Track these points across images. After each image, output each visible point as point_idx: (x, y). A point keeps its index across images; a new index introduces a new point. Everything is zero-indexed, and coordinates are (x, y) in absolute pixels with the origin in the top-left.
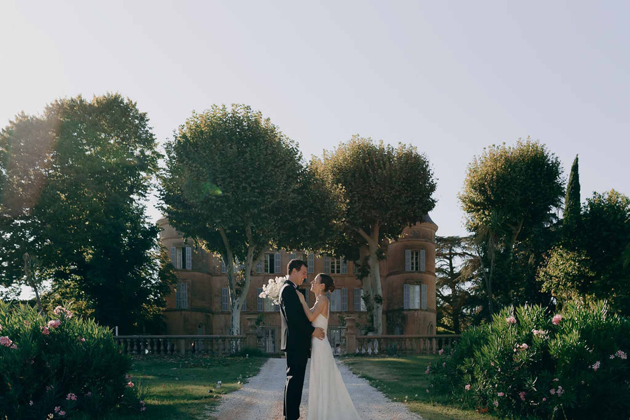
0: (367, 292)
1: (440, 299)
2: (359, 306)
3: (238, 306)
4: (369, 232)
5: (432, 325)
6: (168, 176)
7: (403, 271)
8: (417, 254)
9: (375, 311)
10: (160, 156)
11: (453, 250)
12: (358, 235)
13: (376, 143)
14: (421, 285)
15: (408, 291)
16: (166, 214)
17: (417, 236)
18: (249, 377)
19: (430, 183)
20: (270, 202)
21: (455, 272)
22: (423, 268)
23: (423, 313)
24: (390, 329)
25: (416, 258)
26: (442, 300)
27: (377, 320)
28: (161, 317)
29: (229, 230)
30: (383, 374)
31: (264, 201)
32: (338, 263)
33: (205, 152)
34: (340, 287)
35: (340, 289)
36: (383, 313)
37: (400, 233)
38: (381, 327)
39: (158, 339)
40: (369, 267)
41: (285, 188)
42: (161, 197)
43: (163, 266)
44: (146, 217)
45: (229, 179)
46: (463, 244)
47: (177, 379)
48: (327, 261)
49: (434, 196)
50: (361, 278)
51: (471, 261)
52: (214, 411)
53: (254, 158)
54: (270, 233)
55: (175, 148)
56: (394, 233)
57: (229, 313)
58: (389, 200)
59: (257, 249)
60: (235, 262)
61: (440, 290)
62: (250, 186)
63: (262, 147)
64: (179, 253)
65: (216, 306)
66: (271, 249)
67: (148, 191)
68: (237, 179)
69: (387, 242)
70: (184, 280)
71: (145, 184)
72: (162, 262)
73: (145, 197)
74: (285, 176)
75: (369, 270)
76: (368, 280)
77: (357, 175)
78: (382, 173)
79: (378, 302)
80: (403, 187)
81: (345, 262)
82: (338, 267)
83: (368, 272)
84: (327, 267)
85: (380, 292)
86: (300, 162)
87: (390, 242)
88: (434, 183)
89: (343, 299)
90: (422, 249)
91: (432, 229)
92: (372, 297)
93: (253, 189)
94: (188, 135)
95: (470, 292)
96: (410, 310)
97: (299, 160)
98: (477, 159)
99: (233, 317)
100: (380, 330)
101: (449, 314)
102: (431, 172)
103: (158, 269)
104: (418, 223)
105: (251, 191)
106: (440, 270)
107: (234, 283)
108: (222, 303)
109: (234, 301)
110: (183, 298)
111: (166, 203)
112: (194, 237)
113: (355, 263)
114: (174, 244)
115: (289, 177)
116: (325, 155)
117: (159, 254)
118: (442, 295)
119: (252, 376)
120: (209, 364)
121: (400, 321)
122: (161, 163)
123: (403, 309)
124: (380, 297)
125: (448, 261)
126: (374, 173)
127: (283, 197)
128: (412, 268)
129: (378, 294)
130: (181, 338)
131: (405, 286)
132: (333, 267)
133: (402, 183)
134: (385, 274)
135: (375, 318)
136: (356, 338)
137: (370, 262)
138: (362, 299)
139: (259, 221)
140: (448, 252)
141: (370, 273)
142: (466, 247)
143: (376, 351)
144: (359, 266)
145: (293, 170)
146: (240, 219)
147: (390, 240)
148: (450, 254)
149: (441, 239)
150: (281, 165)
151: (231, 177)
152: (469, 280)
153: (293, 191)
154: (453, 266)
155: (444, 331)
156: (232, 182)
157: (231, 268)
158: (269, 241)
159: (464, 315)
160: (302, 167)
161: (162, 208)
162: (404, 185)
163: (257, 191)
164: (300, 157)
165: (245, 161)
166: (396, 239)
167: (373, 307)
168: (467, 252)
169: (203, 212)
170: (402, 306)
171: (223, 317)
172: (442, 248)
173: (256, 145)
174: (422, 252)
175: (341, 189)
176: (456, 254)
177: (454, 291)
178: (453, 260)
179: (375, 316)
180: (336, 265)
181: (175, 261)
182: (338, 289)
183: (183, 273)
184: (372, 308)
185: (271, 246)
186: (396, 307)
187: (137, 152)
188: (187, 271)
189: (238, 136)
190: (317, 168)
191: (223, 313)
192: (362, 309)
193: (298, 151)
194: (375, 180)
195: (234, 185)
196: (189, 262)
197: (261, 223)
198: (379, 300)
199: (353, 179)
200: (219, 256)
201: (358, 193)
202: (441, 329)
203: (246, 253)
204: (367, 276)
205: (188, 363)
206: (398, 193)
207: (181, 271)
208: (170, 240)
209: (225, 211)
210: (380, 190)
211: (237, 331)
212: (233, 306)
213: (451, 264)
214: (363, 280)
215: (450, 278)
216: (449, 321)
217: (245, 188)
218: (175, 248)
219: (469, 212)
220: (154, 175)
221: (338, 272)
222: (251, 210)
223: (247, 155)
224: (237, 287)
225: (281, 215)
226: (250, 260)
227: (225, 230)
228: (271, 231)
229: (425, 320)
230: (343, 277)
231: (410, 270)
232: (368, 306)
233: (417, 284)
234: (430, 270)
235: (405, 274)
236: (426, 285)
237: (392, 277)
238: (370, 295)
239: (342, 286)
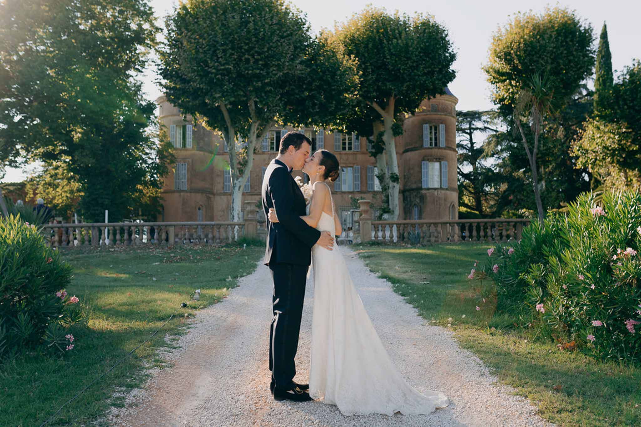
0: (382, 170)
1: (461, 177)
2: (373, 185)
3: (240, 187)
4: (384, 106)
5: (453, 205)
6: (167, 50)
7: (421, 147)
8: (436, 129)
9: (390, 190)
10: (157, 29)
11: (474, 125)
12: (372, 109)
13: (390, 13)
14: (440, 162)
15: (427, 168)
16: (165, 90)
17: (435, 109)
19: (450, 53)
20: (276, 74)
21: (475, 148)
22: (442, 142)
23: (443, 192)
24: (407, 212)
25: (435, 134)
26: (463, 177)
27: (393, 200)
28: (158, 199)
29: (230, 105)
31: (268, 73)
32: (350, 139)
33: (206, 23)
34: (351, 165)
35: (352, 167)
36: (399, 193)
37: (417, 106)
38: (398, 208)
40: (384, 144)
41: (292, 60)
42: (159, 72)
43: (161, 145)
44: (144, 93)
45: (230, 51)
46: (484, 118)
48: (338, 137)
49: (453, 67)
50: (374, 155)
51: (493, 136)
53: (258, 28)
54: (274, 108)
55: (174, 20)
56: (411, 106)
57: (231, 194)
58: (406, 72)
59: (260, 125)
60: (237, 139)
61: (460, 167)
62: (253, 57)
63: (268, 16)
64: (180, 131)
65: (218, 187)
66: (276, 126)
67: (146, 67)
68: (239, 50)
69: (402, 116)
70: (184, 159)
71: (143, 59)
72: (161, 141)
73: (142, 72)
74: (292, 47)
75: (383, 146)
76: (384, 157)
77: (370, 45)
78: (398, 43)
79: (394, 181)
80: (421, 57)
81: (357, 138)
82: (350, 144)
83: (383, 149)
84: (338, 144)
85: (396, 170)
86: (308, 33)
87: (407, 116)
88: (455, 52)
89: (355, 178)
90: (442, 123)
91: (452, 102)
92: (387, 175)
93: (256, 61)
94: (188, 6)
95: (493, 169)
96: (429, 189)
97: (307, 31)
98: (501, 27)
99: (233, 199)
100: (397, 212)
101: (470, 192)
102: (451, 42)
103: (156, 148)
104: (438, 96)
105: (254, 63)
106: (460, 146)
107: (235, 162)
108: (224, 183)
109: (235, 181)
110: (182, 179)
111: (164, 78)
112: (193, 114)
113: (368, 139)
114: (174, 122)
115: (296, 48)
116: (336, 26)
117: (158, 133)
118: (462, 172)
121: (418, 200)
123: (421, 188)
124: (397, 175)
125: (468, 137)
126: (389, 44)
127: (290, 69)
128: (431, 144)
129: (393, 172)
130: (171, 225)
131: (424, 164)
132: (344, 144)
133: (420, 52)
134: (401, 150)
135: (390, 198)
137: (385, 138)
138: (375, 177)
139: (263, 95)
140: (468, 126)
141: (385, 149)
142: (488, 122)
143: (395, 238)
144: (373, 142)
145: (300, 41)
146: (242, 93)
147: (406, 114)
148: (470, 128)
149: (460, 114)
150: (288, 35)
151: (233, 49)
152: (492, 155)
153: (301, 63)
154: (474, 141)
155: (466, 211)
156: (233, 54)
157: (233, 146)
158: (274, 116)
159: (487, 194)
160: (311, 38)
161: (161, 84)
162: (422, 55)
163: (260, 62)
164: (309, 28)
165: (249, 32)
166: (413, 113)
167: (389, 187)
168: (488, 126)
169: (201, 86)
170: (420, 185)
171: (225, 198)
172: (461, 122)
173: (260, 14)
174: (442, 127)
175: (354, 61)
176: (477, 129)
177: (475, 168)
178: (473, 135)
179: (391, 196)
180: (347, 141)
181: (175, 140)
182: (350, 167)
183: (182, 152)
184: (387, 187)
185: (277, 122)
186: (414, 186)
187: (134, 26)
188: (187, 150)
189: (241, 6)
190: (326, 40)
191: (225, 194)
192: (376, 189)
193: (306, 21)
194: (390, 50)
195: (236, 57)
196: (189, 140)
197: (265, 97)
198: (395, 178)
199: (366, 49)
200: (220, 133)
201: (371, 64)
202: (463, 209)
203: (249, 130)
204: (381, 153)
206: (415, 64)
207: (180, 150)
208: (169, 118)
209: (226, 85)
210: (396, 61)
212: (234, 187)
213: (471, 140)
214: (378, 157)
215: (470, 154)
216: (470, 200)
217: (248, 60)
218: (175, 125)
219: (494, 84)
220: (153, 50)
221: (350, 149)
222: (255, 83)
223: (251, 25)
224: (239, 166)
225: (287, 88)
226: (253, 137)
227: (226, 105)
228: (276, 106)
229: (445, 200)
230: (354, 154)
231: (429, 145)
232: (382, 185)
233: (436, 161)
234: (450, 146)
235: (423, 151)
236: (446, 162)
237: (409, 154)
238: (385, 174)
239: (354, 164)
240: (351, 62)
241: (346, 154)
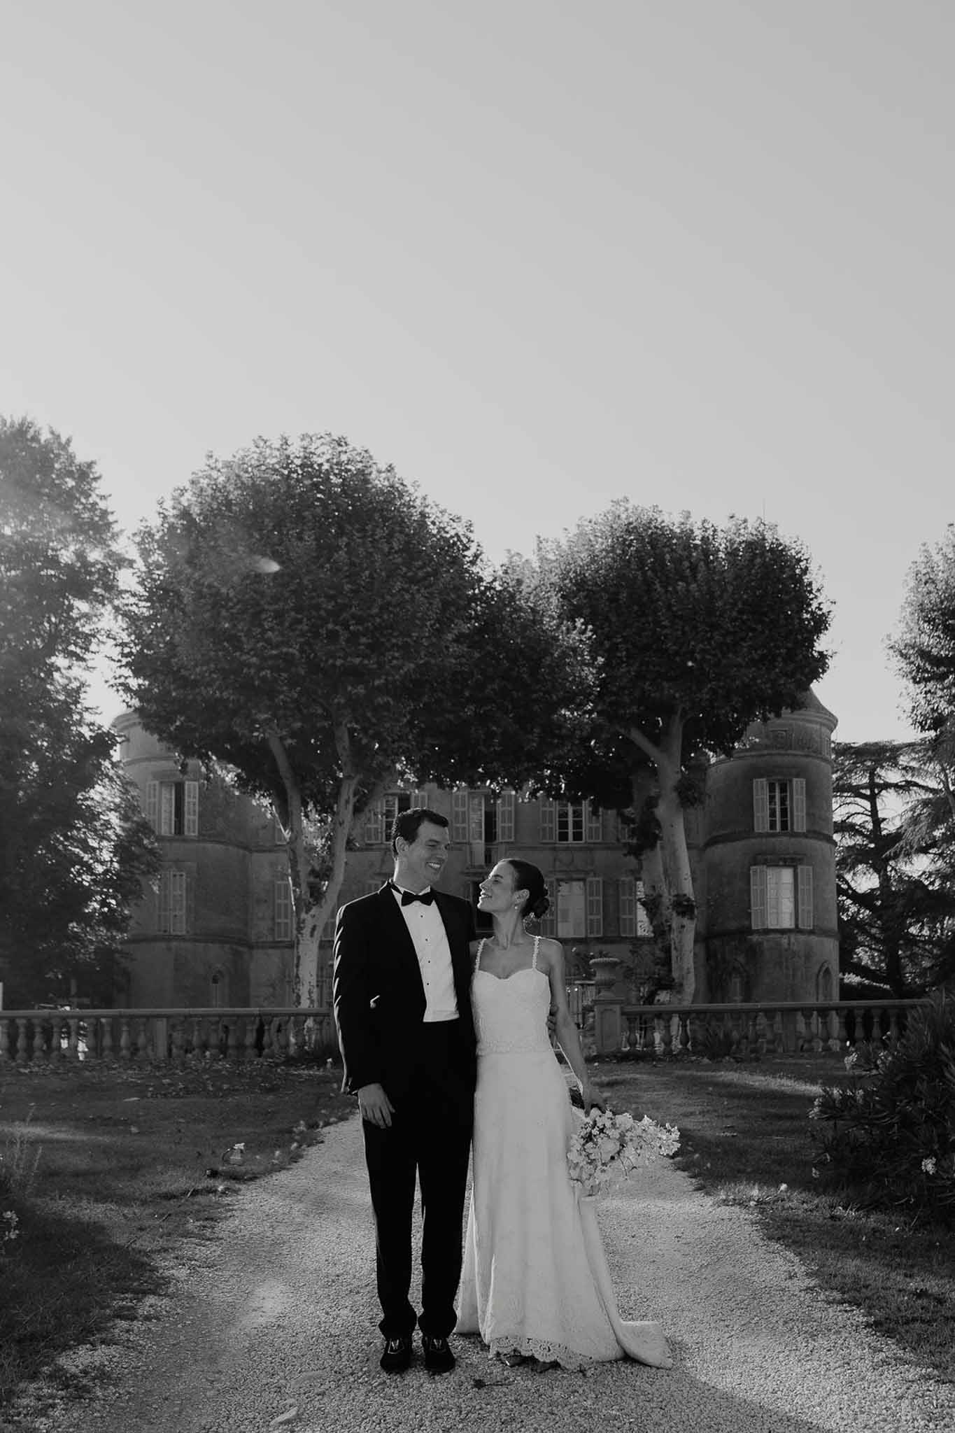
0: (653, 887)
1: (849, 902)
2: (633, 923)
3: (314, 928)
4: (657, 738)
5: (827, 971)
6: (143, 609)
7: (749, 832)
8: (783, 790)
9: (673, 935)
10: (121, 562)
11: (880, 776)
12: (628, 742)
13: (671, 519)
14: (794, 868)
15: (764, 882)
16: (136, 702)
17: (782, 742)
18: (327, 1124)
19: (812, 613)
20: (400, 668)
21: (884, 832)
22: (800, 822)
23: (802, 938)
24: (715, 984)
25: (782, 800)
26: (854, 903)
27: (680, 957)
28: (117, 955)
29: (292, 738)
30: (692, 1114)
31: (381, 665)
32: (577, 814)
33: (235, 550)
34: (582, 876)
35: (584, 880)
36: (696, 941)
37: (738, 736)
38: (692, 977)
39: (98, 1018)
40: (659, 825)
41: (439, 633)
42: (124, 661)
43: (123, 829)
44: (87, 709)
45: (293, 614)
46: (903, 760)
47: (134, 1130)
48: (548, 809)
49: (822, 644)
50: (636, 851)
51: (925, 803)
52: (209, 1239)
53: (357, 561)
54: (396, 745)
55: (162, 545)
56: (723, 738)
57: (292, 945)
58: (708, 657)
59: (362, 784)
60: (307, 816)
61: (848, 877)
62: (347, 627)
63: (379, 533)
64: (168, 796)
65: (260, 928)
66: (400, 783)
67: (93, 647)
68: (314, 613)
69: (703, 758)
70: (178, 863)
71: (86, 630)
72: (125, 818)
73: (83, 660)
74: (437, 602)
75: (657, 832)
76: (656, 860)
77: (623, 596)
78: (688, 591)
79: (681, 914)
80: (744, 622)
81: (595, 813)
82: (578, 825)
83: (657, 837)
84: (547, 824)
85: (688, 888)
86: (475, 569)
87: (713, 760)
88: (825, 611)
89: (590, 907)
90: (797, 776)
91: (822, 724)
92: (667, 899)
93: (354, 636)
94: (195, 510)
95: (926, 883)
96: (767, 931)
97: (473, 563)
98: (933, 552)
99: (299, 958)
100: (690, 986)
101: (873, 937)
102: (815, 587)
103: (113, 837)
104: (785, 712)
105: (348, 641)
106: (845, 827)
107: (303, 870)
108: (273, 919)
109: (303, 916)
110: (174, 909)
111: (136, 674)
112: (204, 757)
113: (620, 814)
114: (156, 775)
115: (446, 605)
116: (540, 549)
117: (117, 800)
118: (854, 891)
119: (336, 1123)
120: (225, 1087)
121: (741, 959)
122: (127, 579)
123: (748, 930)
124: (688, 900)
125: (867, 805)
126: (667, 591)
127: (432, 655)
128: (773, 825)
129: (680, 893)
130: (159, 1016)
131: (755, 872)
132: (564, 825)
133: (741, 612)
134: (701, 841)
135: (674, 953)
136: (623, 1013)
137: (660, 812)
138: (639, 906)
139: (369, 714)
140: (865, 780)
141: (661, 839)
142: (913, 769)
143: (677, 1045)
144: (633, 821)
145: (456, 589)
146: (320, 711)
147: (711, 754)
148: (872, 785)
149: (845, 750)
150: (428, 575)
151: (298, 609)
152: (924, 850)
153: (457, 640)
154: (881, 815)
155: (860, 984)
156: (300, 622)
157: (298, 834)
158: (394, 763)
159: (912, 941)
160: (481, 579)
161: (127, 689)
162: (745, 617)
163: (363, 640)
164: (476, 556)
165: (336, 570)
166: (729, 752)
167: (670, 926)
168: (915, 779)
169: (225, 695)
170: (747, 923)
171: (275, 955)
172: (850, 771)
173: (363, 530)
174: (798, 784)
175: (583, 632)
176: (887, 786)
177: (885, 880)
178: (879, 801)
179: (675, 948)
180: (570, 819)
181: (156, 817)
182: (579, 880)
183: (176, 844)
184: (667, 928)
185: (402, 773)
186: (733, 925)
187: (66, 556)
188: (185, 841)
189: (319, 510)
190: (519, 582)
191: (275, 945)
192: (640, 933)
193: (470, 541)
194: (669, 607)
195: (306, 628)
196: (191, 818)
197: (374, 720)
198: (684, 907)
199: (613, 605)
200: (266, 802)
201: (626, 640)
202: (853, 979)
203: (336, 795)
204: (653, 846)
205: (170, 1085)
206: (729, 640)
207: (170, 840)
208: (145, 764)
209: (283, 692)
210: (684, 633)
211: (310, 992)
212: (299, 929)
213: (874, 812)
214: (643, 857)
215: (872, 846)
216: (872, 958)
217: (332, 636)
218: (157, 783)
219: (919, 683)
220: (109, 607)
221: (578, 836)
222: (349, 688)
223: (342, 555)
224: (312, 879)
225: (425, 699)
226: (347, 813)
227: (282, 739)
228: (400, 738)
229: (808, 957)
230: (589, 849)
231: (767, 829)
232: (655, 923)
233: (785, 866)
234: (817, 829)
235: (753, 840)
236: (811, 868)
237: (719, 850)
238: (660, 896)
239: (587, 873)
240: (578, 635)
241: (567, 849)
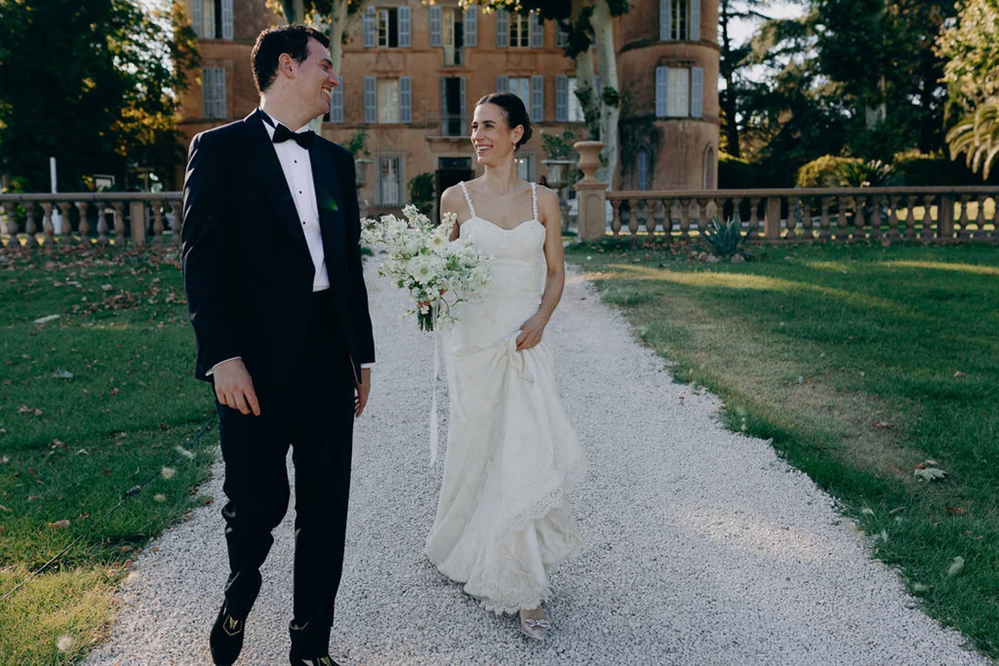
0: (586, 82)
2: (566, 111)
5: (711, 149)
7: (655, 40)
8: (683, 6)
9: (602, 121)
11: (731, 7)
14: (690, 69)
15: (665, 80)
21: (731, 49)
22: (695, 33)
23: (694, 124)
24: (627, 160)
25: (683, 14)
27: (606, 139)
32: (525, 25)
34: (528, 74)
35: (528, 77)
38: (615, 154)
40: (592, 31)
43: (172, 32)
48: (502, 21)
50: (572, 53)
51: (771, 24)
64: (209, 7)
70: (219, 61)
72: (173, 24)
75: (590, 37)
76: (588, 59)
79: (609, 103)
81: (541, 22)
82: (525, 34)
83: (589, 42)
84: (502, 34)
85: (614, 83)
89: (533, 97)
92: (596, 93)
95: (768, 85)
96: (667, 119)
100: (614, 161)
110: (217, 98)
113: (560, 23)
117: (168, 10)
121: (647, 139)
123: (654, 118)
124: (615, 92)
128: (674, 35)
129: (609, 86)
131: (660, 71)
132: (514, 34)
137: (594, 20)
138: (573, 97)
141: (593, 42)
142: (756, 2)
144: (570, 29)
148: (724, 14)
152: (761, 61)
154: (729, 36)
167: (599, 115)
168: (757, 9)
170: (652, 111)
174: (695, 2)
176: (734, 14)
177: (731, 84)
178: (728, 26)
179: (603, 132)
180: (519, 30)
181: (200, 23)
182: (524, 77)
183: (216, 46)
184: (596, 115)
186: (640, 113)
188: (223, 43)
192: (572, 117)
196: (227, 25)
198: (610, 98)
200: (276, 4)
204: (585, 49)
207: (212, 42)
213: (725, 34)
214: (578, 58)
221: (525, 43)
229: (697, 139)
230: (532, 53)
231: (669, 38)
232: (587, 110)
233: (683, 67)
234: (707, 38)
235: (658, 47)
236: (702, 69)
237: (633, 55)
238: (591, 89)
239: (531, 71)
241: (517, 53)
